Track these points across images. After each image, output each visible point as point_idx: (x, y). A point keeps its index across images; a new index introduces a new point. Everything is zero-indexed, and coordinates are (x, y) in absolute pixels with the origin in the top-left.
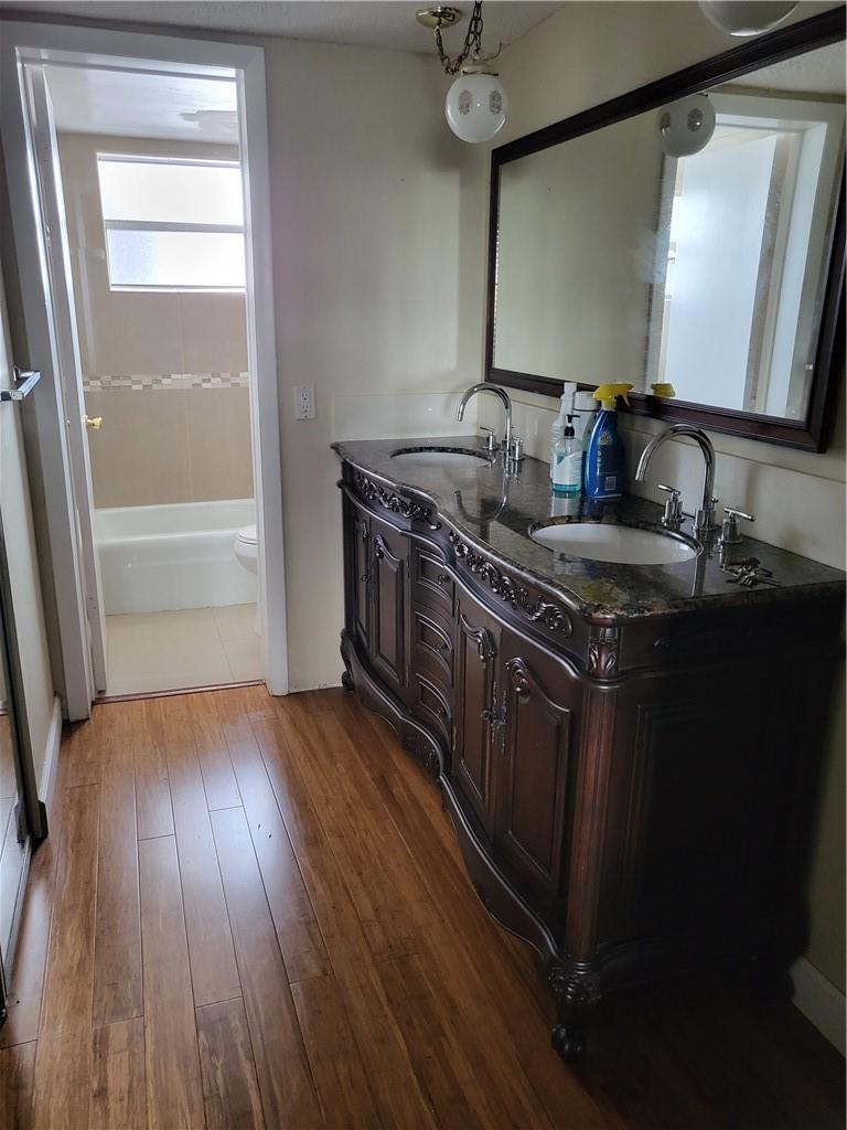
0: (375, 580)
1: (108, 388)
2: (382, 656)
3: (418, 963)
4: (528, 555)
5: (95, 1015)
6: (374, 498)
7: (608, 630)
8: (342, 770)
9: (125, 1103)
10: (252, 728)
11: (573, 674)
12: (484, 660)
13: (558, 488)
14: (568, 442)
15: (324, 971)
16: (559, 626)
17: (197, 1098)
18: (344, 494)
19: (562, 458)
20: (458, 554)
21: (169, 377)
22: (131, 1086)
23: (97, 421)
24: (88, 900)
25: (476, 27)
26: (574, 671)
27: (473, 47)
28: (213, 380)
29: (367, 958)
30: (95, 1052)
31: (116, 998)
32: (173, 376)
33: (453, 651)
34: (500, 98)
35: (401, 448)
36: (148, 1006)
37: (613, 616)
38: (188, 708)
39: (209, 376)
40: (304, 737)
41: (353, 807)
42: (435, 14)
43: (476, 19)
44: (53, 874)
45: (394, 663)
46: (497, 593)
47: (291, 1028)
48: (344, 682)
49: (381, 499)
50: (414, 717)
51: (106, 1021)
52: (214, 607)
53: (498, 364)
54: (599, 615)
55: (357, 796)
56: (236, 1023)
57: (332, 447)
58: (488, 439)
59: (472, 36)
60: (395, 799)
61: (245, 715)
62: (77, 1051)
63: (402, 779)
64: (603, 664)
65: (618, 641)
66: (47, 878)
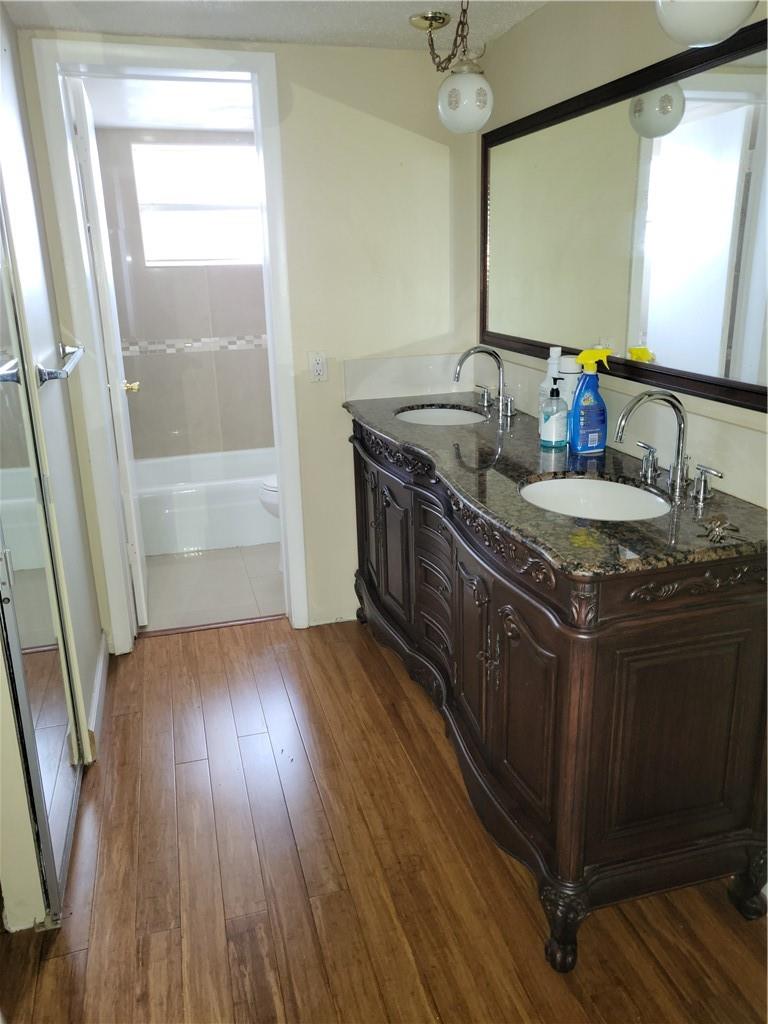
0: (383, 526)
1: (146, 352)
2: (390, 594)
3: (424, 878)
4: (516, 514)
5: (138, 925)
6: (381, 453)
7: (587, 586)
8: (357, 698)
9: (165, 1008)
10: (276, 660)
11: (556, 624)
12: (480, 605)
13: (545, 444)
14: (554, 402)
15: (340, 885)
16: (544, 578)
17: (227, 1003)
18: (355, 448)
19: (549, 417)
20: (454, 508)
21: (199, 340)
22: (169, 992)
23: (136, 385)
24: (132, 820)
25: (463, 30)
26: (558, 621)
27: (461, 49)
28: (238, 342)
29: (379, 874)
30: (138, 959)
31: (157, 911)
32: (203, 340)
33: (452, 594)
34: (485, 95)
35: (404, 405)
36: (184, 917)
37: (591, 574)
38: (219, 641)
39: (235, 339)
40: (323, 668)
41: (367, 733)
42: (426, 18)
43: (462, 24)
44: (101, 796)
45: (401, 601)
46: (489, 546)
47: (310, 939)
48: (358, 616)
49: (386, 454)
50: (419, 650)
51: (148, 932)
52: (242, 547)
53: (492, 327)
54: (579, 573)
55: (370, 722)
56: (261, 934)
57: (344, 406)
58: (483, 395)
59: (459, 39)
60: (403, 724)
61: (269, 647)
62: (122, 959)
63: (410, 706)
64: (583, 616)
65: (597, 596)
66: (97, 798)
